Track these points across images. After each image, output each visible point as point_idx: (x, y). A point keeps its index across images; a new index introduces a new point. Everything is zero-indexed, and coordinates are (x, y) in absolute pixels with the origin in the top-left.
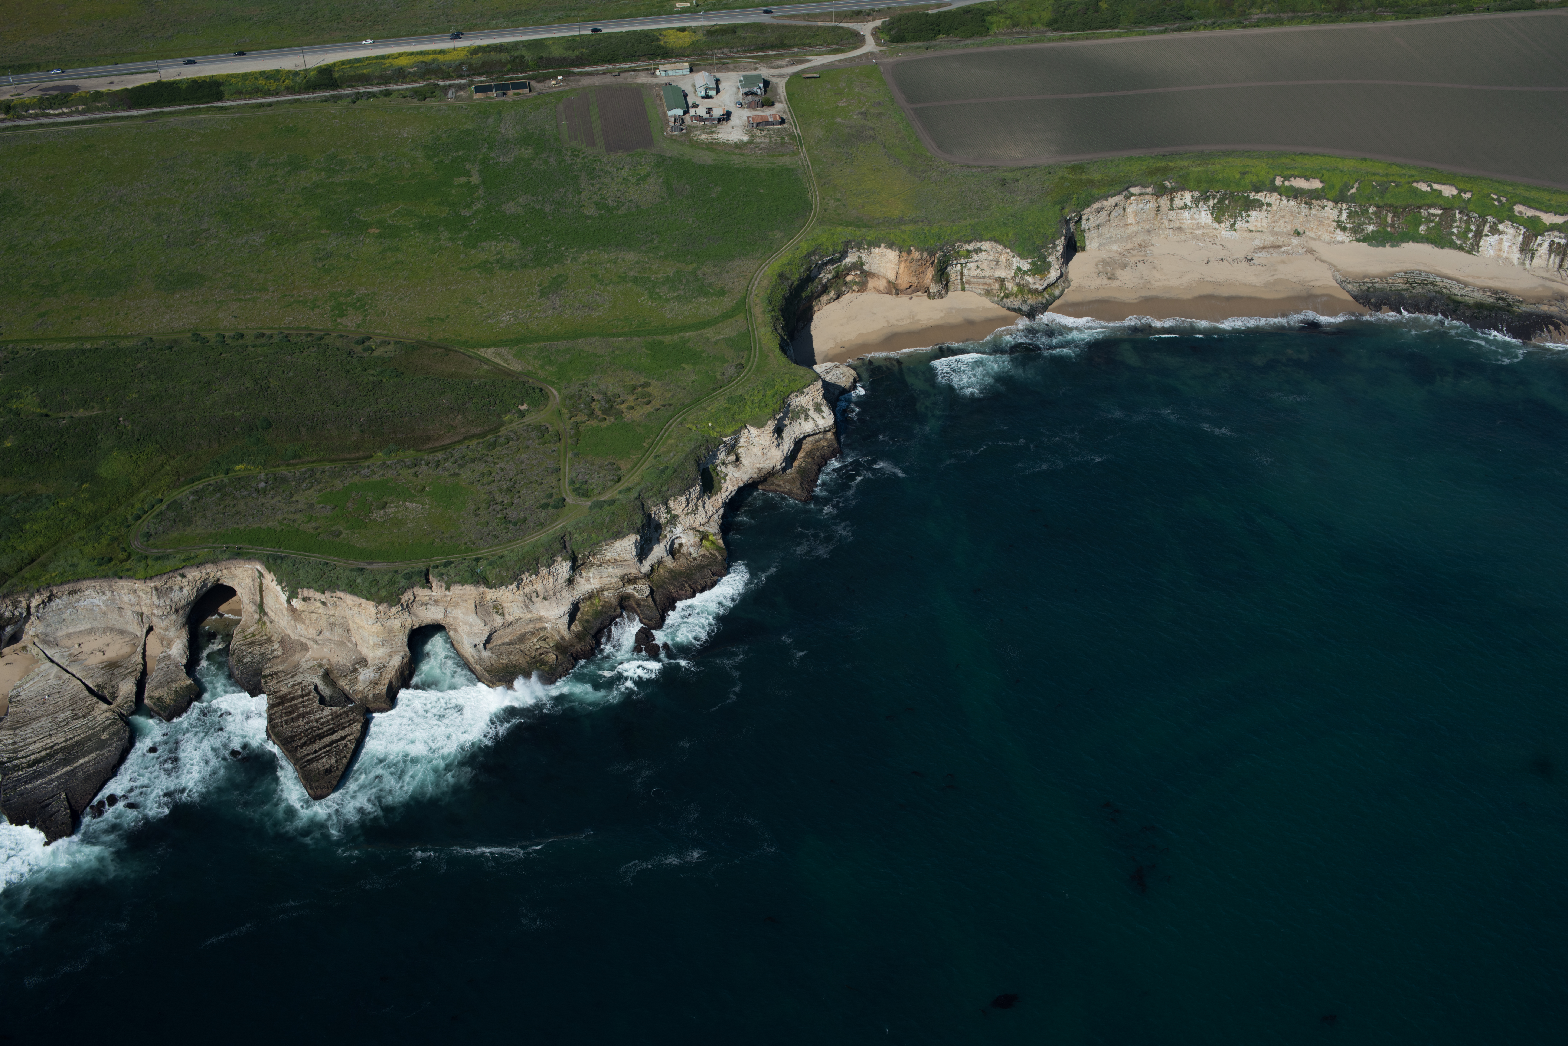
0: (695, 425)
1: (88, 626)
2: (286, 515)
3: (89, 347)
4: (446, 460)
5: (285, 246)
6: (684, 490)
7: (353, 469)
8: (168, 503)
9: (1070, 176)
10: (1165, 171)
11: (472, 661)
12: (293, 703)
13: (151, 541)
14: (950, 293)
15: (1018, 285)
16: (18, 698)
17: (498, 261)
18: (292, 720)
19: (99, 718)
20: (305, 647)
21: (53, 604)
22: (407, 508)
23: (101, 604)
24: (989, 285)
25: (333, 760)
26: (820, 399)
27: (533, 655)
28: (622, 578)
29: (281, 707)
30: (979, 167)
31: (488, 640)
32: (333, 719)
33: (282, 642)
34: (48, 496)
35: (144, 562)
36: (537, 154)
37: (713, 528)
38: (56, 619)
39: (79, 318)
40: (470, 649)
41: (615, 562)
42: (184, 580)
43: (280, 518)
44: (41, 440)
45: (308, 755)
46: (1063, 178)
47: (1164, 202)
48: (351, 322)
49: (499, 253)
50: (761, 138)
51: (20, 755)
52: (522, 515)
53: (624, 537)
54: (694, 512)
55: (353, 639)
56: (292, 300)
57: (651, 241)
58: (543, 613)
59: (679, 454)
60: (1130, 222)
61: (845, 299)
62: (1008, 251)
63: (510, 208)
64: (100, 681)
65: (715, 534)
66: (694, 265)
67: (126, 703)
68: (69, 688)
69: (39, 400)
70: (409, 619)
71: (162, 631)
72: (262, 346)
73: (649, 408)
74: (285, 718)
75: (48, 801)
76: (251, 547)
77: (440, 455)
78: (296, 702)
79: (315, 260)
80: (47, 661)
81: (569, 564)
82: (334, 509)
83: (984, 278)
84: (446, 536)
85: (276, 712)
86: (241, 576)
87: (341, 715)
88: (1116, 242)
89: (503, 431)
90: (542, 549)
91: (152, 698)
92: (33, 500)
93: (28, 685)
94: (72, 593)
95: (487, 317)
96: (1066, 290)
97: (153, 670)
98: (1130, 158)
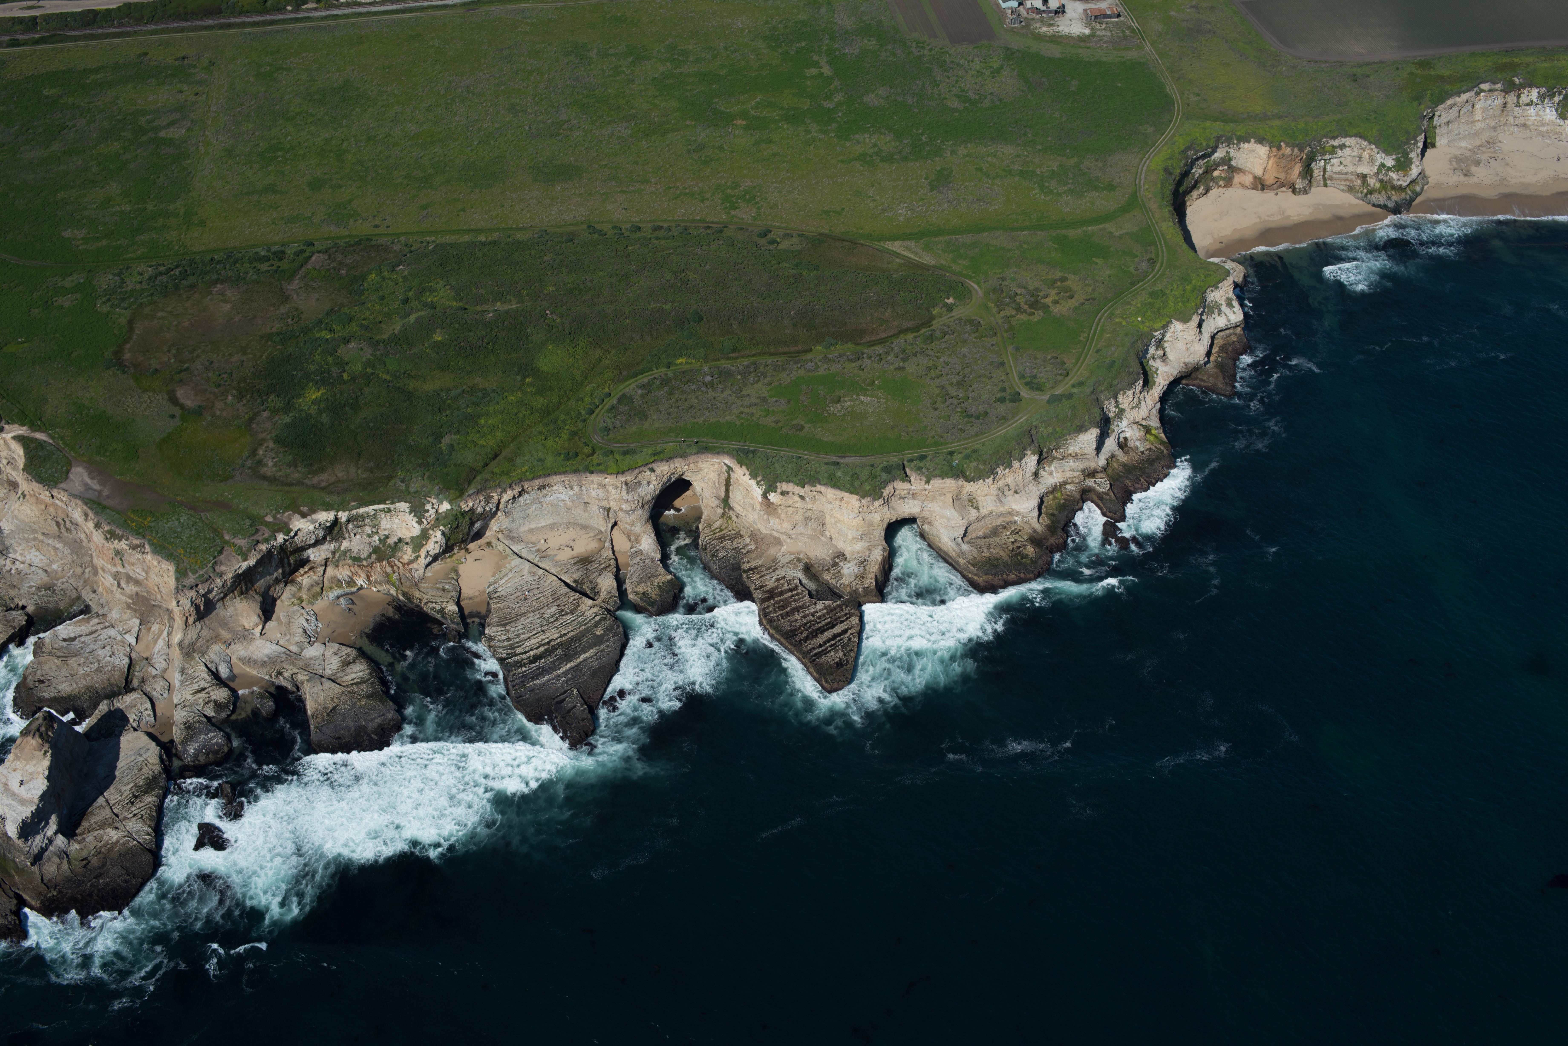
0: (1125, 319)
1: (550, 521)
2: (742, 409)
3: (484, 239)
4: (887, 353)
5: (654, 137)
6: (1131, 385)
7: (796, 363)
8: (618, 396)
9: (1419, 71)
10: (1513, 67)
11: (953, 554)
12: (782, 597)
13: (611, 436)
14: (1313, 189)
15: (1381, 181)
16: (498, 594)
17: (876, 154)
18: (788, 614)
19: (588, 614)
20: (778, 542)
21: (521, 499)
22: (862, 402)
23: (567, 499)
24: (1351, 181)
25: (841, 654)
26: (1231, 295)
27: (1011, 548)
28: (1083, 471)
29: (772, 602)
30: (1326, 62)
31: (965, 535)
32: (828, 613)
33: (752, 536)
34: (494, 391)
35: (611, 456)
36: (881, 46)
37: (1155, 423)
38: (521, 514)
39: (463, 210)
40: (950, 543)
41: (1075, 456)
42: (653, 475)
43: (737, 412)
44: (472, 334)
45: (814, 648)
46: (1412, 74)
47: (1511, 98)
48: (745, 214)
49: (875, 145)
50: (1102, 31)
51: (518, 651)
52: (981, 409)
53: (1086, 430)
54: (1138, 406)
55: (827, 533)
56: (678, 192)
57: (1024, 134)
58: (1015, 507)
59: (1120, 348)
60: (1477, 118)
61: (1214, 192)
62: (1373, 147)
63: (871, 99)
64: (576, 576)
65: (1157, 428)
66: (1075, 160)
67: (610, 598)
68: (546, 584)
69: (453, 294)
70: (888, 513)
71: (628, 527)
72: (664, 238)
73: (1073, 303)
74: (780, 613)
75: (562, 697)
76: (715, 441)
77: (879, 349)
78: (785, 596)
79: (689, 151)
80: (516, 556)
81: (1037, 457)
82: (789, 402)
83: (1346, 174)
84: (911, 429)
85: (768, 607)
86: (706, 470)
87: (835, 609)
88: (1464, 138)
89: (936, 324)
90: (1014, 443)
91: (637, 593)
92: (480, 394)
93: (503, 581)
94: (542, 487)
95: (884, 210)
96: (1426, 187)
97: (628, 565)
98: (1473, 54)
